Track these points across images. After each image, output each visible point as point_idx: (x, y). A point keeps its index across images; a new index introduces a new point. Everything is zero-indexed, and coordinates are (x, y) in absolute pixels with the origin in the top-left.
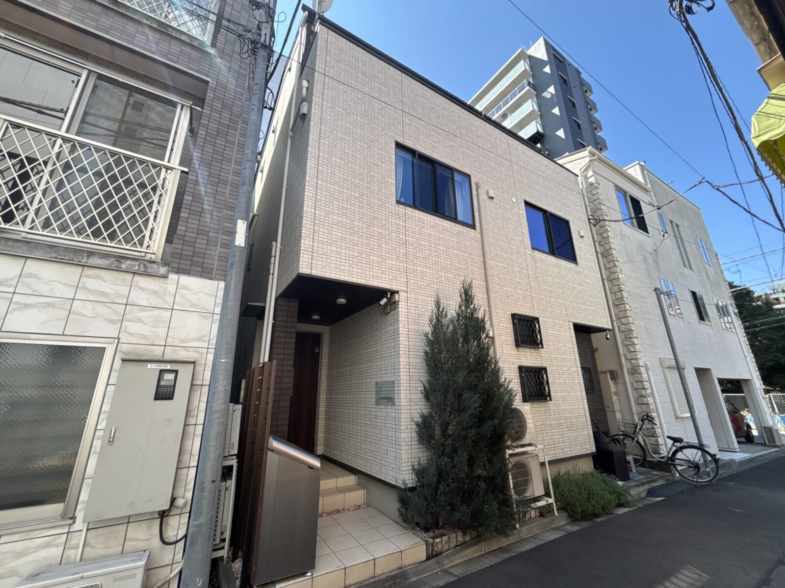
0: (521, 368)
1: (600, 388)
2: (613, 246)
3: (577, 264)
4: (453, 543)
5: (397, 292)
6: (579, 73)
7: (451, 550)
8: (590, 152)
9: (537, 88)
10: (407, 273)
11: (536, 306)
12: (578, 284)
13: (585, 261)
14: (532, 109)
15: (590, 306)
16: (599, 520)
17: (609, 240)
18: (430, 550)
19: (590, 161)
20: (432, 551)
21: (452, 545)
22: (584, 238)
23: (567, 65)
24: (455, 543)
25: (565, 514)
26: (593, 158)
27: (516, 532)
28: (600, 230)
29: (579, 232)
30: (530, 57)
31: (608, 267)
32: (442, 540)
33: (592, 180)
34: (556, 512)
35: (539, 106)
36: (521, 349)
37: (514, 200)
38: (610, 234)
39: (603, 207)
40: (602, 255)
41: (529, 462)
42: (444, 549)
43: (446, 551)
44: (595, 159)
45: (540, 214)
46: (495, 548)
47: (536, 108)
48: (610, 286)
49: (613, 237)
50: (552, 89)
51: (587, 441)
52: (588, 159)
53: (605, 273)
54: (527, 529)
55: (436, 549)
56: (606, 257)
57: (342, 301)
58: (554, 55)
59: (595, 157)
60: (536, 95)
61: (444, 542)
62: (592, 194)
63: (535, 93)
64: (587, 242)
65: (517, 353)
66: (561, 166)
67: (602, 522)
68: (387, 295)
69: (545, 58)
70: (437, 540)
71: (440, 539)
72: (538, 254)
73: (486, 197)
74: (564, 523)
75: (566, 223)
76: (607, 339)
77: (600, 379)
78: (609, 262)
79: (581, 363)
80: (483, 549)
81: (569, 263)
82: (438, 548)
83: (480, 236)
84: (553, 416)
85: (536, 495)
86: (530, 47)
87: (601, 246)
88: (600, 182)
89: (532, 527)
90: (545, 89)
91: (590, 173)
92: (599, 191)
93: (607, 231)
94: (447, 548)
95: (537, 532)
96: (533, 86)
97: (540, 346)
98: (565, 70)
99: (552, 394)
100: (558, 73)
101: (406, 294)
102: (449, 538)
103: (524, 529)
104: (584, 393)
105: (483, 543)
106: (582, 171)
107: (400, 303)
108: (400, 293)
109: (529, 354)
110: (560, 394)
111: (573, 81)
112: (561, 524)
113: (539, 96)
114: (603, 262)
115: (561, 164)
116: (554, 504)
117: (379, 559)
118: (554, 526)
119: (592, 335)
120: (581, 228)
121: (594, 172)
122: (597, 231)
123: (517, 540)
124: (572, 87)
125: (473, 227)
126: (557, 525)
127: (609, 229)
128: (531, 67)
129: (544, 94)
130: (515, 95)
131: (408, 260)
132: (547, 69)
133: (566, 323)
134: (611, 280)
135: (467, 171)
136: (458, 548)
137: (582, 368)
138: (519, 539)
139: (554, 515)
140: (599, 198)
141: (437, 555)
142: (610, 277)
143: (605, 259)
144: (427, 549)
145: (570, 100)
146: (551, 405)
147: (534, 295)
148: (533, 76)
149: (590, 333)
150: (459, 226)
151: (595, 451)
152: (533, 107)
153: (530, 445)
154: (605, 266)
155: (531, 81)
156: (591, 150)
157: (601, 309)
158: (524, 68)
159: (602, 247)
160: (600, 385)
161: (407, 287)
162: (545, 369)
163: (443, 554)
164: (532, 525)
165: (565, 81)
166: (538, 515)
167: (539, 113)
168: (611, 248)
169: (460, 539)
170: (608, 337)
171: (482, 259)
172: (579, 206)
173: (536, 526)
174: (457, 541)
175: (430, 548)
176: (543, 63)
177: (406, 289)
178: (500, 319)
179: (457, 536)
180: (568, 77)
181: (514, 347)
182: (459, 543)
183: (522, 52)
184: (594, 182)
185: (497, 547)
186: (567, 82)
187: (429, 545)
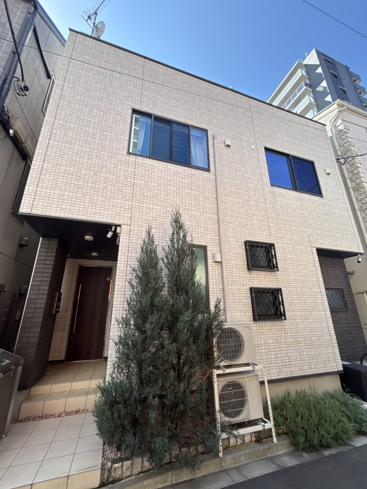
0: (251, 289)
1: (356, 307)
2: (363, 180)
3: (322, 197)
4: (138, 468)
5: (120, 226)
6: (347, 68)
7: (133, 477)
8: (338, 105)
9: (312, 85)
10: (132, 209)
11: (273, 234)
12: (322, 214)
13: (331, 194)
14: (309, 101)
15: (337, 233)
16: (327, 453)
17: (359, 175)
18: (105, 476)
19: (338, 112)
20: (108, 477)
21: (135, 471)
22: (330, 175)
23: (337, 65)
24: (140, 469)
25: (286, 441)
26: (342, 109)
27: (217, 460)
28: (350, 168)
29: (325, 170)
30: (306, 66)
31: (360, 199)
32: (122, 465)
33: (341, 127)
34: (275, 439)
35: (315, 99)
36: (254, 272)
37: (253, 147)
38: (360, 170)
39: (352, 148)
40: (353, 189)
41: (246, 382)
42: (124, 475)
43: (126, 478)
44: (344, 110)
45: (284, 158)
46: (186, 479)
47: (312, 100)
48: (363, 216)
49: (364, 172)
50: (324, 84)
51: (331, 359)
52: (336, 111)
53: (358, 204)
54: (232, 458)
55: (113, 475)
56: (358, 190)
57: (88, 238)
58: (325, 59)
59: (344, 108)
60: (312, 91)
61: (125, 468)
62: (341, 139)
63: (312, 90)
64: (334, 178)
65: (249, 275)
66: (316, 122)
67: (331, 456)
68: (112, 228)
69: (318, 63)
70: (116, 465)
71: (120, 464)
72: (277, 190)
73: (223, 146)
74: (284, 451)
75: (312, 163)
76: (359, 262)
77: (355, 299)
78: (360, 195)
79: (325, 284)
80: (170, 480)
81: (313, 196)
82: (117, 474)
83: (214, 177)
84: (289, 335)
85: (252, 418)
86: (306, 58)
87: (353, 181)
88: (349, 128)
89: (241, 456)
90: (318, 85)
91: (340, 121)
92: (348, 135)
93: (358, 167)
94: (128, 474)
95: (246, 462)
96: (309, 86)
97: (276, 269)
98: (335, 69)
99: (287, 314)
100: (329, 72)
101: (129, 227)
102: (132, 464)
103: (229, 457)
104: (329, 313)
105: (170, 473)
106: (331, 122)
107: (121, 235)
108: (122, 226)
109: (263, 276)
110: (298, 313)
111: (343, 75)
112: (280, 453)
113: (314, 92)
114: (355, 196)
115: (316, 120)
116: (273, 430)
117: (37, 484)
118: (269, 455)
119: (344, 259)
120: (327, 167)
121: (343, 120)
122: (347, 170)
123: (217, 470)
124: (342, 79)
125: (208, 170)
126: (274, 454)
127: (359, 165)
128: (307, 72)
129: (318, 89)
130: (296, 94)
131: (134, 199)
132: (320, 70)
133: (308, 248)
134: (364, 210)
135: (204, 126)
136: (142, 475)
137: (326, 289)
138: (220, 469)
139: (273, 442)
140: (348, 141)
141: (113, 482)
142: (362, 207)
143: (357, 192)
144: (102, 475)
145: (341, 89)
146: (287, 324)
147: (272, 224)
148: (309, 78)
149: (343, 258)
150: (192, 170)
151: (342, 369)
152: (310, 100)
153: (247, 365)
154: (357, 198)
155: (308, 82)
156: (338, 102)
157: (351, 235)
158: (301, 74)
159: (353, 183)
160: (355, 304)
161: (131, 222)
162: (280, 290)
163: (122, 481)
164: (239, 454)
165: (336, 76)
166: (254, 439)
167: (316, 104)
168: (362, 182)
169: (147, 464)
170: (360, 260)
171: (215, 196)
172: (326, 149)
173: (245, 455)
174: (142, 467)
175: (106, 473)
176: (316, 67)
177: (129, 222)
178: (231, 246)
179: (143, 461)
180: (338, 73)
181: (246, 270)
182: (145, 469)
183: (299, 63)
184: (343, 128)
185: (189, 478)
186: (338, 77)
187: (105, 470)
